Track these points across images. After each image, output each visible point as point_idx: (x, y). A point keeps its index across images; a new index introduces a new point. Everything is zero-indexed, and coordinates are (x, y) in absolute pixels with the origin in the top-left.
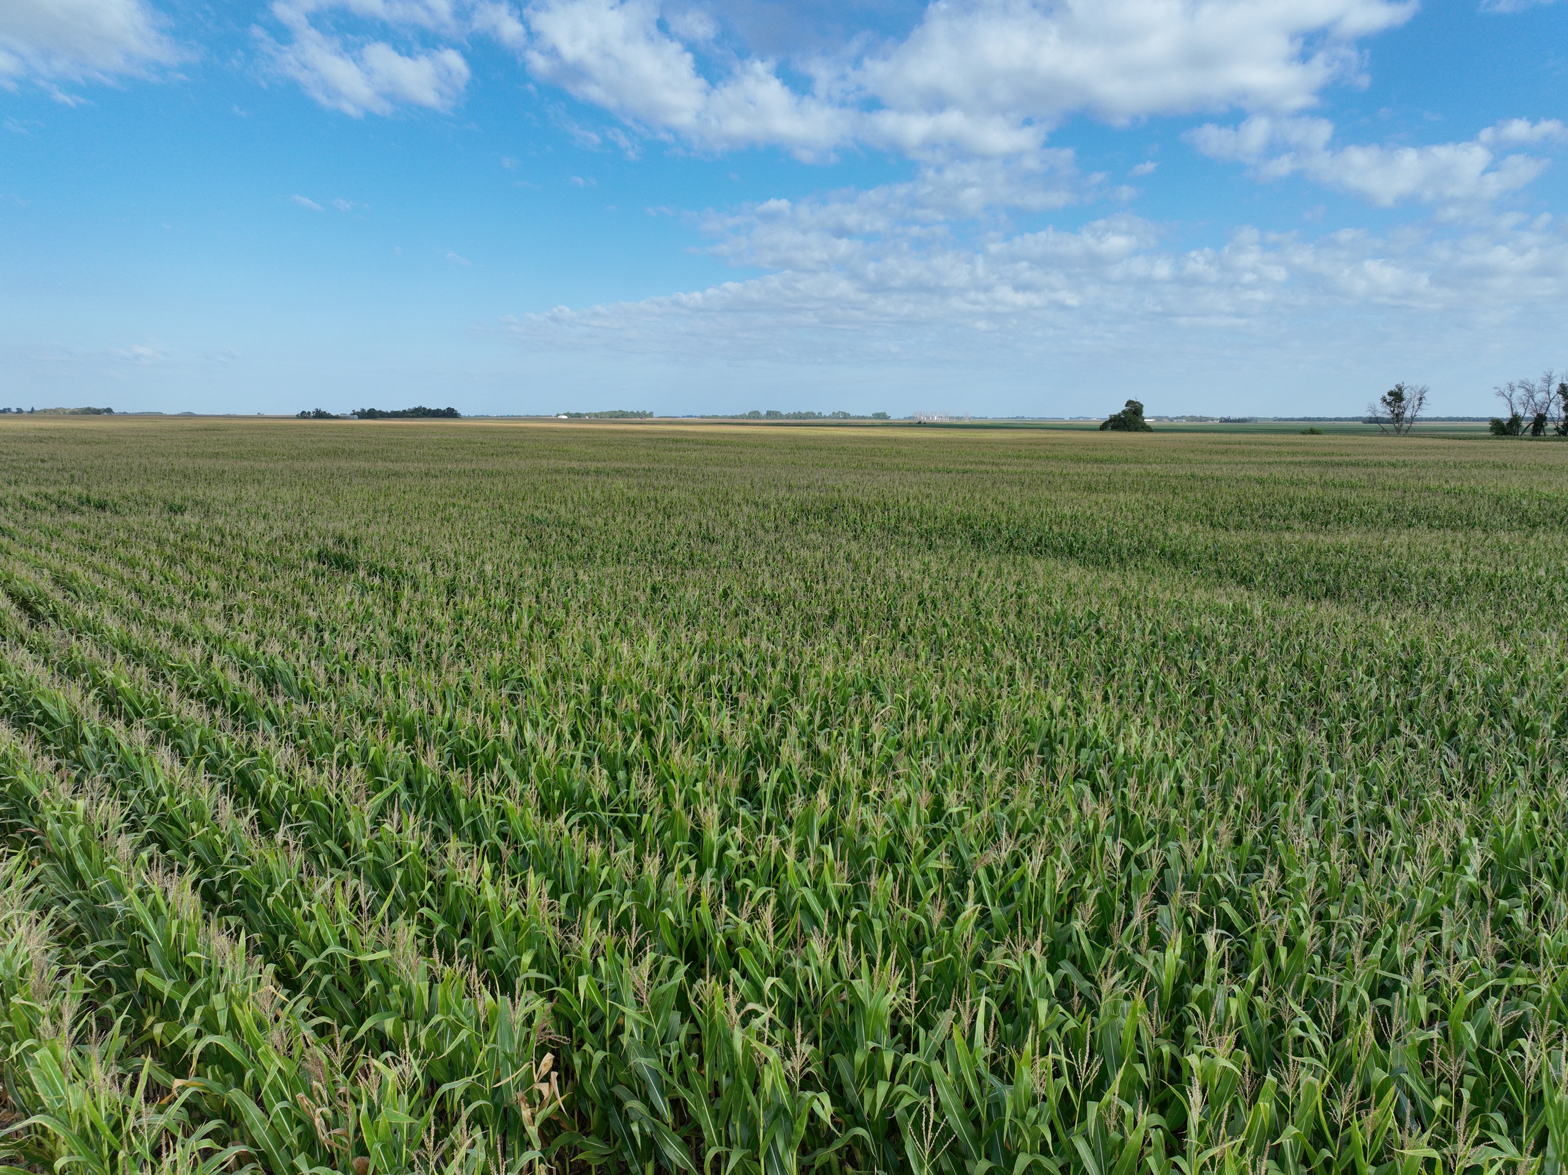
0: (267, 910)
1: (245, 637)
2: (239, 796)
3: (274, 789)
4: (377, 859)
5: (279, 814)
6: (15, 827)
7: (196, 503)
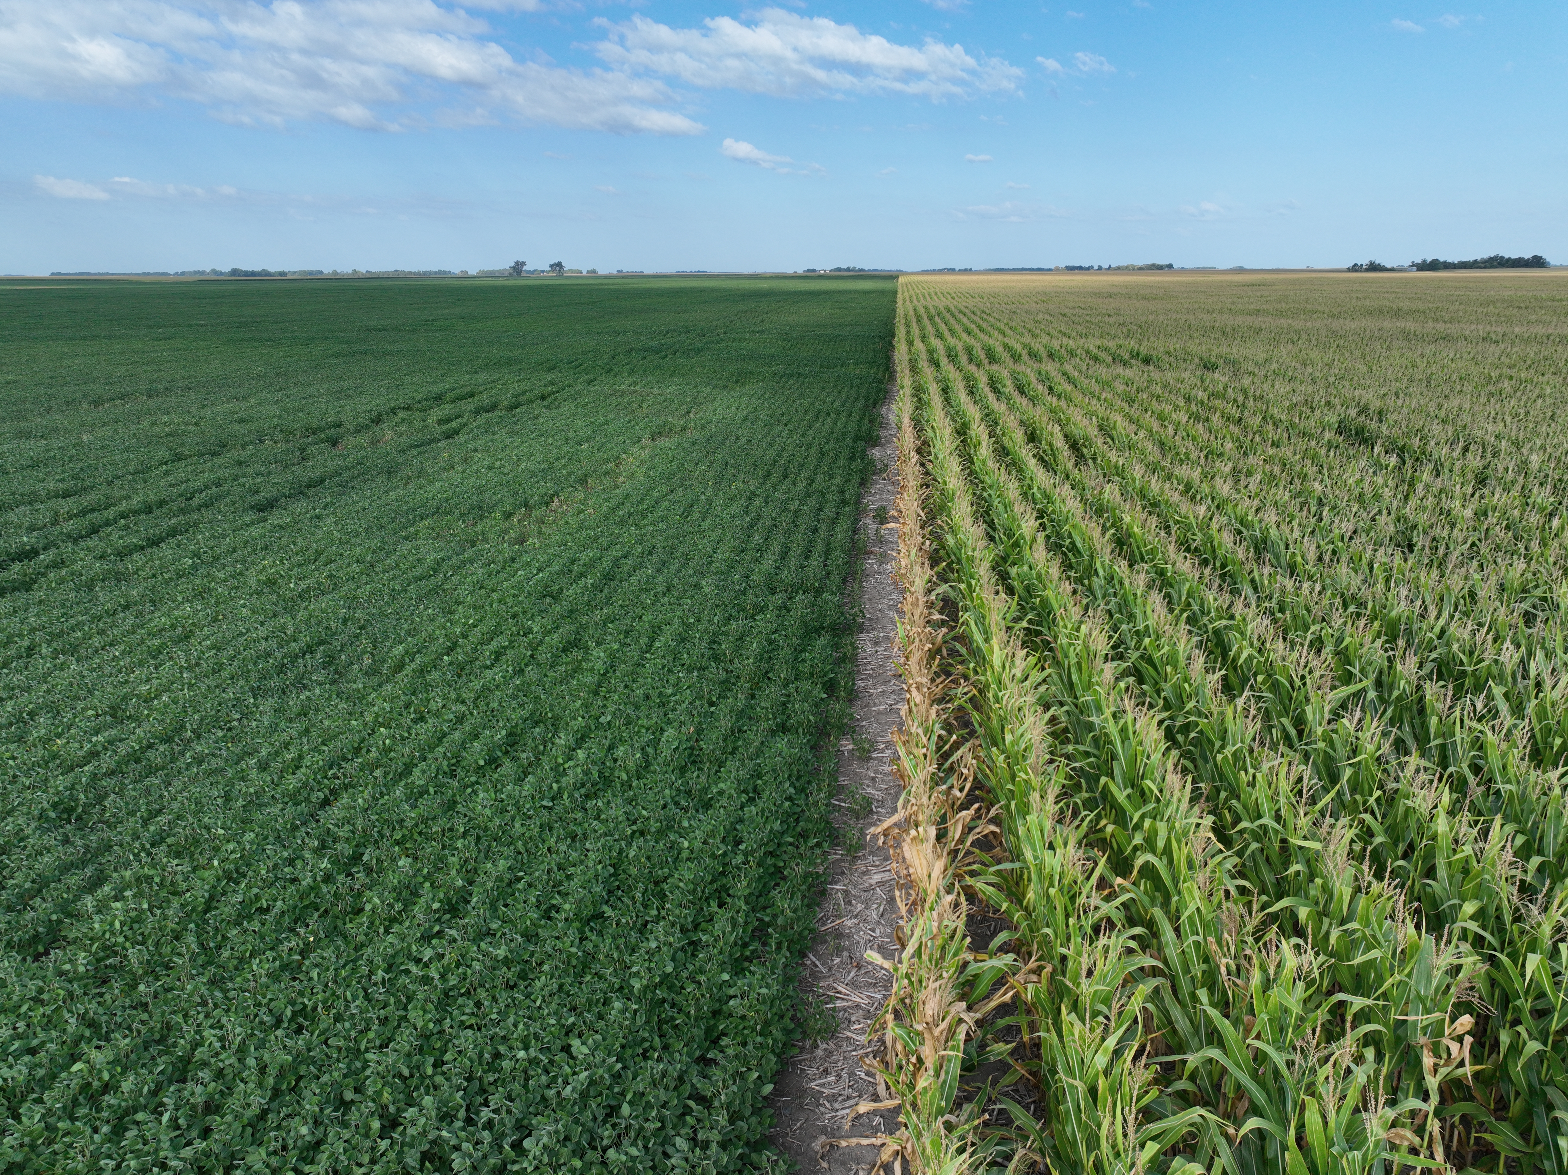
0: (1216, 765)
1: (1247, 502)
2: (1211, 652)
3: (1244, 655)
4: (1329, 750)
5: (1244, 681)
6: (1038, 633)
7: (1227, 362)
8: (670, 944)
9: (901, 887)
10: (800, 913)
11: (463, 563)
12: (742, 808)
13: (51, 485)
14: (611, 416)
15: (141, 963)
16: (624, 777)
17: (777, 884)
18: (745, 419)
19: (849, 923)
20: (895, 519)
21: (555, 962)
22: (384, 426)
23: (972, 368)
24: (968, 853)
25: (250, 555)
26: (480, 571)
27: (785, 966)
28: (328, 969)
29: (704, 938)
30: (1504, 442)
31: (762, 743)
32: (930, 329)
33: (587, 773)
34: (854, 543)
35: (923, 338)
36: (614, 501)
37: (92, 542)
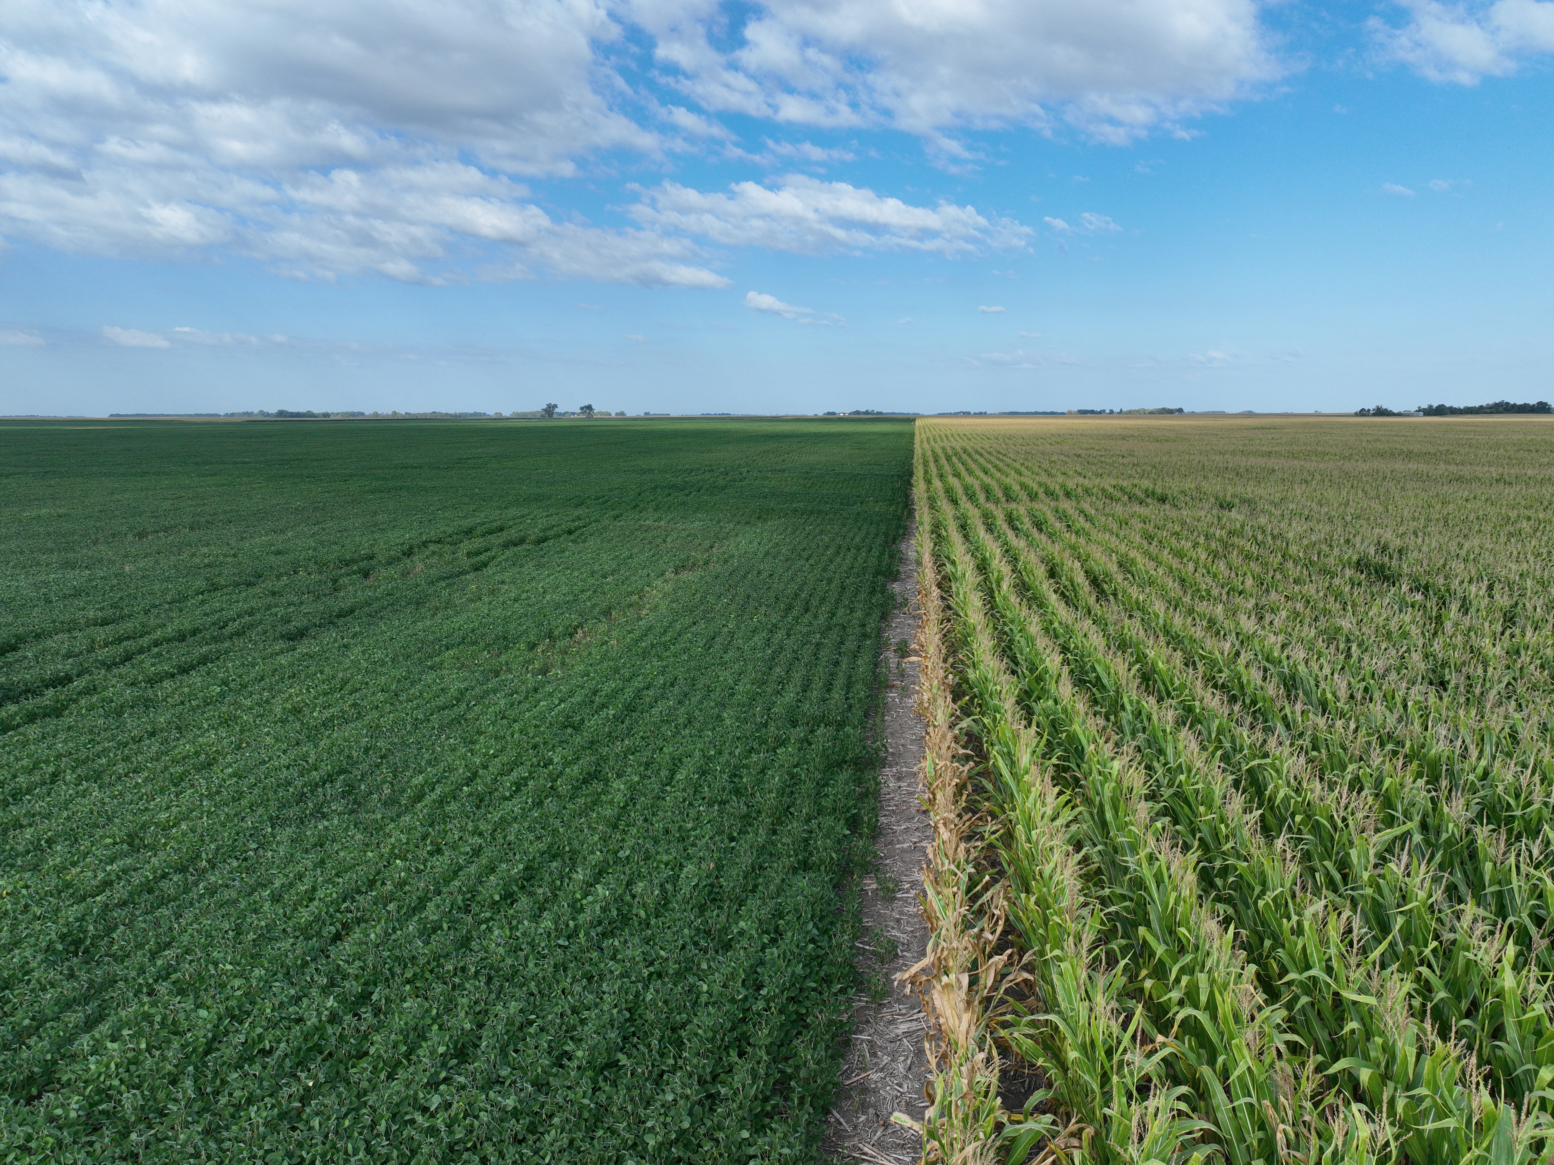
0: (1257, 911)
1: (1273, 638)
3: (1281, 795)
4: (1377, 896)
5: (1282, 821)
6: (1066, 769)
7: (1244, 501)
8: (687, 1097)
9: (931, 1038)
10: (823, 1065)
11: (487, 693)
12: (763, 949)
13: (91, 614)
14: (636, 550)
15: (135, 1109)
16: (642, 914)
17: (799, 1033)
18: (767, 553)
19: (875, 1077)
20: (916, 653)
21: (567, 1114)
22: (415, 558)
23: (990, 506)
24: (1002, 1002)
25: (277, 682)
26: (503, 702)
27: (809, 1123)
28: (329, 1118)
29: (723, 1091)
30: (1529, 583)
31: (783, 880)
32: (947, 468)
33: (604, 910)
34: (875, 676)
35: (941, 476)
36: (637, 633)
37: (123, 670)
